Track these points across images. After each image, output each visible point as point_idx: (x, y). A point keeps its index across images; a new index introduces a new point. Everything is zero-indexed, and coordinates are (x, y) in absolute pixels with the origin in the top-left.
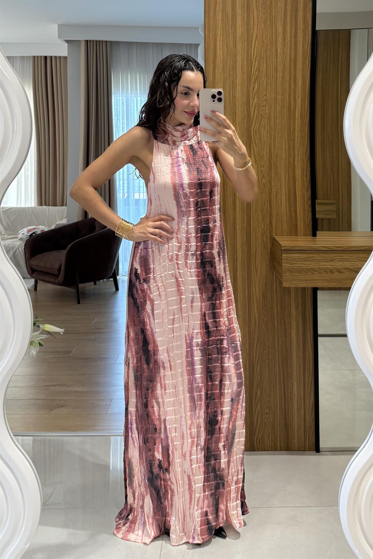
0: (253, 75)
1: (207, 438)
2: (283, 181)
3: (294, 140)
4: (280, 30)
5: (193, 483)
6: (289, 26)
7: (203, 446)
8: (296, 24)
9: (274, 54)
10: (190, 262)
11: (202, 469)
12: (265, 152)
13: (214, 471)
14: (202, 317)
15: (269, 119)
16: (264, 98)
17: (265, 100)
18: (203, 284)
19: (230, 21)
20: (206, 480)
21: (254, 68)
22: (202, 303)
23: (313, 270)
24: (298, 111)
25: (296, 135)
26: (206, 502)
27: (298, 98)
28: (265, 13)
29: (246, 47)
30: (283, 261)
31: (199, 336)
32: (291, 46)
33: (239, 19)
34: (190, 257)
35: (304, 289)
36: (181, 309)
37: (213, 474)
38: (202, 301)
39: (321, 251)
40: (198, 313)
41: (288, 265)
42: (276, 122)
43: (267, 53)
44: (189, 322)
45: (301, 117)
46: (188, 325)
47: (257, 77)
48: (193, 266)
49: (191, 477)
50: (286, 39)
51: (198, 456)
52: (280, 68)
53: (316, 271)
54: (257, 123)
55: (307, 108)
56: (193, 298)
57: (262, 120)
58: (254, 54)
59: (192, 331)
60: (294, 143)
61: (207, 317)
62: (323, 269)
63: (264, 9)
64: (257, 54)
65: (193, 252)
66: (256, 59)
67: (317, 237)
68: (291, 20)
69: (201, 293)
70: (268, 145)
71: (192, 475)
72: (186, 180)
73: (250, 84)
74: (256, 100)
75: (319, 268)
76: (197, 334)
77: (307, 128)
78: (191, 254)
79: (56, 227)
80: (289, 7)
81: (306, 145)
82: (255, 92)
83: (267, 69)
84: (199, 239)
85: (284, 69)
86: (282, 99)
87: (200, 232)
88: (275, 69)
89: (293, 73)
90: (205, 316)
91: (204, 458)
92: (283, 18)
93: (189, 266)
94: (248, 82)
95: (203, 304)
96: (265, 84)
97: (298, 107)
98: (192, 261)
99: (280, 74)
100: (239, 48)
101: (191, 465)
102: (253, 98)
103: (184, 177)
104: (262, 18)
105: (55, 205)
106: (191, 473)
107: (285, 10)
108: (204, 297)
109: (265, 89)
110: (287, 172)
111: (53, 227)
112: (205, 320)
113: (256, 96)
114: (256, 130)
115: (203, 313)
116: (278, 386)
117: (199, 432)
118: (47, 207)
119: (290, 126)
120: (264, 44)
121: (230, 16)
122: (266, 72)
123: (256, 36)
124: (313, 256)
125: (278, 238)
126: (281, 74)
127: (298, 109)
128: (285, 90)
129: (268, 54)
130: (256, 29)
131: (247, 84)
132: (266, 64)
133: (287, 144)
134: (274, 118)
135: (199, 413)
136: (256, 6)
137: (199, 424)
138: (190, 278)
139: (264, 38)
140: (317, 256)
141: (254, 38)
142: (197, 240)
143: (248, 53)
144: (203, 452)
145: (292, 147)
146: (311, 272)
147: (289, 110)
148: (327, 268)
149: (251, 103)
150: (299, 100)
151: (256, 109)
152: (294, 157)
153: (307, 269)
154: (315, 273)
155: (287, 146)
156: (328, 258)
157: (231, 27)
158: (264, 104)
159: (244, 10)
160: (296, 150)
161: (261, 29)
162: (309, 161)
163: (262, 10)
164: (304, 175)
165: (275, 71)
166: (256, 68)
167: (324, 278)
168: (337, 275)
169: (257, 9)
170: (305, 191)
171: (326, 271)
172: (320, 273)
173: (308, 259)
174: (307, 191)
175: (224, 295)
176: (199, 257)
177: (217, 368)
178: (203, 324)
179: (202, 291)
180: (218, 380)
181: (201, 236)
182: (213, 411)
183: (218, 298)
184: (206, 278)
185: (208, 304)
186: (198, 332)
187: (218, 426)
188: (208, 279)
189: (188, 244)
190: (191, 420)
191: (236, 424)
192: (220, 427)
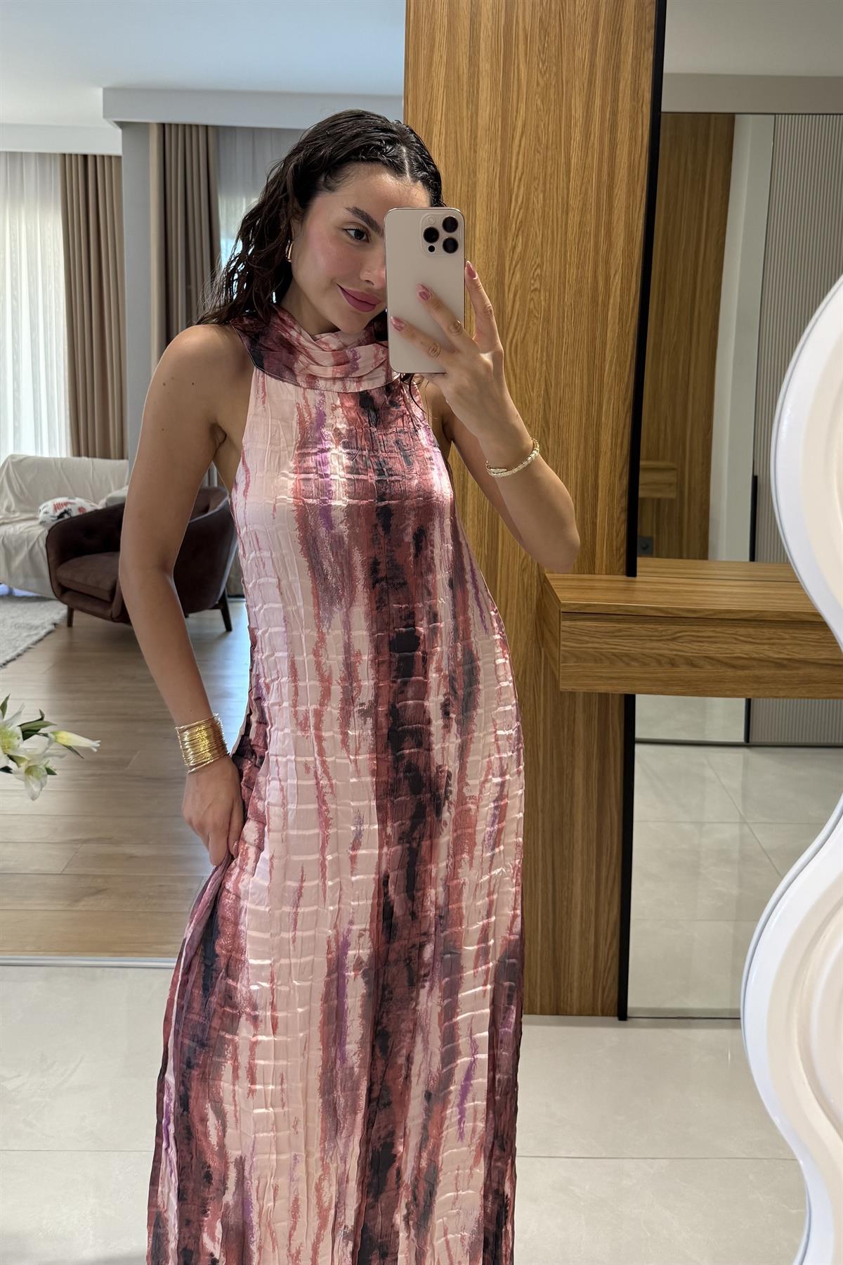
0: (513, 217)
1: (364, 1205)
2: (573, 455)
3: (602, 369)
4: (578, 113)
6: (598, 102)
7: (350, 1227)
8: (615, 100)
9: (563, 169)
10: (358, 733)
12: (534, 395)
14: (379, 886)
15: (547, 320)
16: (536, 274)
17: (540, 276)
18: (390, 795)
21: (516, 201)
22: (381, 847)
23: (627, 658)
24: (614, 302)
25: (608, 359)
27: (615, 275)
28: (545, 73)
29: (498, 152)
30: (563, 635)
31: (366, 940)
32: (601, 153)
33: (485, 85)
34: (358, 720)
36: (323, 865)
39: (648, 618)
40: (370, 877)
41: (574, 645)
42: (563, 327)
43: (546, 167)
44: (342, 901)
45: (620, 317)
46: (339, 912)
47: (521, 222)
48: (366, 746)
50: (592, 136)
51: (335, 1255)
52: (574, 203)
53: (635, 660)
54: (518, 328)
55: (636, 299)
56: (358, 834)
57: (531, 323)
58: (517, 168)
59: (347, 928)
60: (602, 376)
61: (391, 888)
62: (651, 657)
63: (543, 64)
64: (523, 168)
65: (367, 707)
66: (520, 180)
67: (638, 578)
68: (604, 89)
69: (382, 822)
70: (543, 379)
72: (341, 499)
73: (506, 244)
74: (518, 276)
75: (643, 655)
76: (361, 935)
77: (631, 343)
78: (361, 711)
81: (626, 379)
82: (516, 257)
83: (544, 205)
84: (384, 668)
85: (584, 205)
86: (577, 276)
87: (386, 649)
88: (563, 205)
89: (604, 218)
90: (386, 884)
91: (351, 1260)
92: (585, 86)
93: (353, 747)
94: (500, 235)
95: (385, 850)
96: (539, 239)
97: (615, 296)
98: (362, 731)
99: (574, 218)
100: (483, 153)
102: (511, 273)
103: (333, 489)
104: (538, 84)
107: (592, 66)
108: (389, 830)
109: (540, 251)
110: (583, 439)
112: (386, 894)
113: (519, 266)
115: (382, 876)
117: (340, 1195)
118: (90, 459)
119: (594, 338)
120: (540, 145)
122: (544, 212)
123: (524, 126)
124: (630, 628)
125: (553, 581)
126: (577, 219)
129: (549, 169)
130: (522, 111)
131: (500, 240)
132: (544, 192)
133: (585, 377)
134: (558, 318)
135: (347, 1144)
136: (526, 54)
137: (344, 1171)
138: (356, 780)
139: (540, 131)
140: (637, 628)
141: (519, 131)
142: (378, 671)
143: (502, 165)
144: (351, 1244)
145: (596, 383)
146: (624, 662)
147: (594, 301)
148: (661, 655)
149: (507, 282)
150: (617, 277)
151: (517, 298)
152: (600, 406)
153: (614, 654)
154: (633, 663)
155: (585, 382)
156: (664, 633)
157: (468, 102)
158: (537, 285)
159: (498, 60)
160: (606, 389)
161: (535, 109)
162: (630, 415)
163: (538, 65)
164: (616, 444)
165: (563, 211)
166: (519, 202)
167: (655, 675)
168: (683, 671)
169: (528, 63)
170: (617, 478)
171: (659, 660)
172: (645, 664)
173: (617, 634)
174: (620, 478)
175: (446, 824)
176: (382, 720)
177: (403, 1021)
178: (379, 905)
179: (387, 813)
180: (404, 1052)
181: (391, 662)
182: (383, 1133)
183: (428, 833)
184: (400, 780)
185: (399, 852)
186: (365, 930)
187: (394, 1171)
188: (407, 781)
189: (351, 684)
190: (323, 1165)
191: (440, 1158)
192: (399, 1173)
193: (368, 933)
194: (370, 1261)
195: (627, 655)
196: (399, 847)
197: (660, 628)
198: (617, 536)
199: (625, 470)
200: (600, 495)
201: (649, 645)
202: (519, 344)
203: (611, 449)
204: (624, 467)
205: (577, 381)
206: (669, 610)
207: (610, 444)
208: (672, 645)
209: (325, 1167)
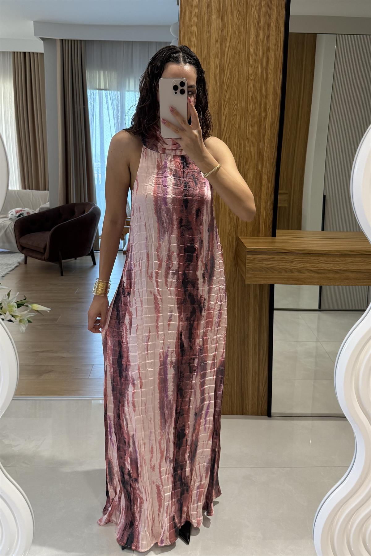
0: (225, 83)
1: (175, 451)
3: (263, 150)
4: (253, 36)
5: (162, 493)
7: (171, 458)
8: (269, 31)
10: (171, 280)
11: (171, 479)
13: (180, 480)
14: (178, 335)
15: (240, 128)
16: (235, 108)
17: (237, 109)
18: (183, 304)
19: (205, 26)
20: (174, 488)
22: (179, 322)
23: (273, 270)
24: (268, 121)
25: (266, 145)
26: (173, 508)
27: (269, 109)
30: (247, 261)
31: (174, 354)
32: (263, 54)
33: (214, 24)
34: (171, 275)
36: (157, 327)
37: (179, 482)
38: (180, 319)
39: (281, 253)
40: (173, 333)
42: (247, 132)
44: (165, 340)
45: (271, 128)
46: (164, 343)
47: (228, 85)
48: (174, 285)
49: (161, 487)
50: (259, 47)
51: (167, 468)
52: (251, 77)
53: (276, 270)
54: (227, 132)
55: (277, 119)
56: (171, 316)
57: (233, 130)
58: (227, 61)
59: (167, 349)
60: (263, 152)
61: (183, 337)
62: (282, 269)
64: (229, 61)
65: (174, 271)
67: (276, 237)
69: (180, 313)
71: (161, 485)
72: (170, 195)
75: (280, 268)
76: (172, 353)
77: (276, 138)
78: (172, 272)
80: (263, 13)
81: (273, 154)
83: (239, 78)
84: (181, 258)
85: (256, 77)
86: (253, 109)
87: (183, 251)
88: (246, 78)
89: (264, 83)
90: (181, 335)
91: (172, 470)
92: (256, 24)
93: (169, 285)
95: (181, 323)
96: (237, 93)
97: (269, 118)
98: (172, 280)
101: (161, 476)
103: (168, 191)
104: (236, 24)
106: (160, 483)
107: (259, 16)
108: (182, 316)
109: (237, 98)
110: (255, 179)
112: (181, 339)
113: (227, 106)
115: (180, 332)
116: (236, 362)
117: (168, 446)
119: (260, 137)
121: (206, 21)
122: (238, 81)
124: (273, 257)
125: (242, 239)
126: (252, 84)
127: (269, 119)
128: (256, 100)
129: (240, 61)
130: (229, 36)
132: (239, 72)
133: (256, 153)
135: (169, 428)
136: (231, 11)
137: (168, 438)
138: (170, 297)
139: (237, 44)
140: (277, 257)
142: (179, 259)
144: (172, 464)
145: (261, 156)
146: (271, 271)
147: (260, 120)
148: (287, 268)
149: (222, 112)
151: (227, 119)
152: (262, 166)
153: (267, 268)
154: (275, 272)
155: (256, 156)
156: (288, 259)
157: (206, 33)
158: (235, 113)
160: (265, 158)
162: (275, 169)
165: (246, 80)
166: (228, 76)
167: (284, 276)
168: (296, 275)
169: (232, 15)
170: (269, 196)
171: (286, 270)
172: (280, 272)
173: (269, 260)
174: (270, 196)
175: (203, 317)
176: (180, 276)
177: (188, 385)
178: (178, 342)
179: (181, 310)
180: (188, 396)
181: (184, 256)
182: (181, 425)
183: (197, 319)
184: (186, 298)
185: (186, 324)
186: (173, 351)
187: (185, 439)
188: (189, 300)
189: (170, 263)
190: (161, 435)
191: (199, 437)
192: (187, 440)
193: (174, 352)
194: (178, 471)
195: (272, 268)
196: (186, 322)
197: (286, 257)
198: (269, 220)
199: (273, 193)
200: (262, 204)
201: (281, 264)
202: (228, 139)
203: (267, 184)
204: (272, 192)
205: (253, 155)
206: (291, 250)
207: (266, 182)
208: (292, 264)
209: (162, 436)
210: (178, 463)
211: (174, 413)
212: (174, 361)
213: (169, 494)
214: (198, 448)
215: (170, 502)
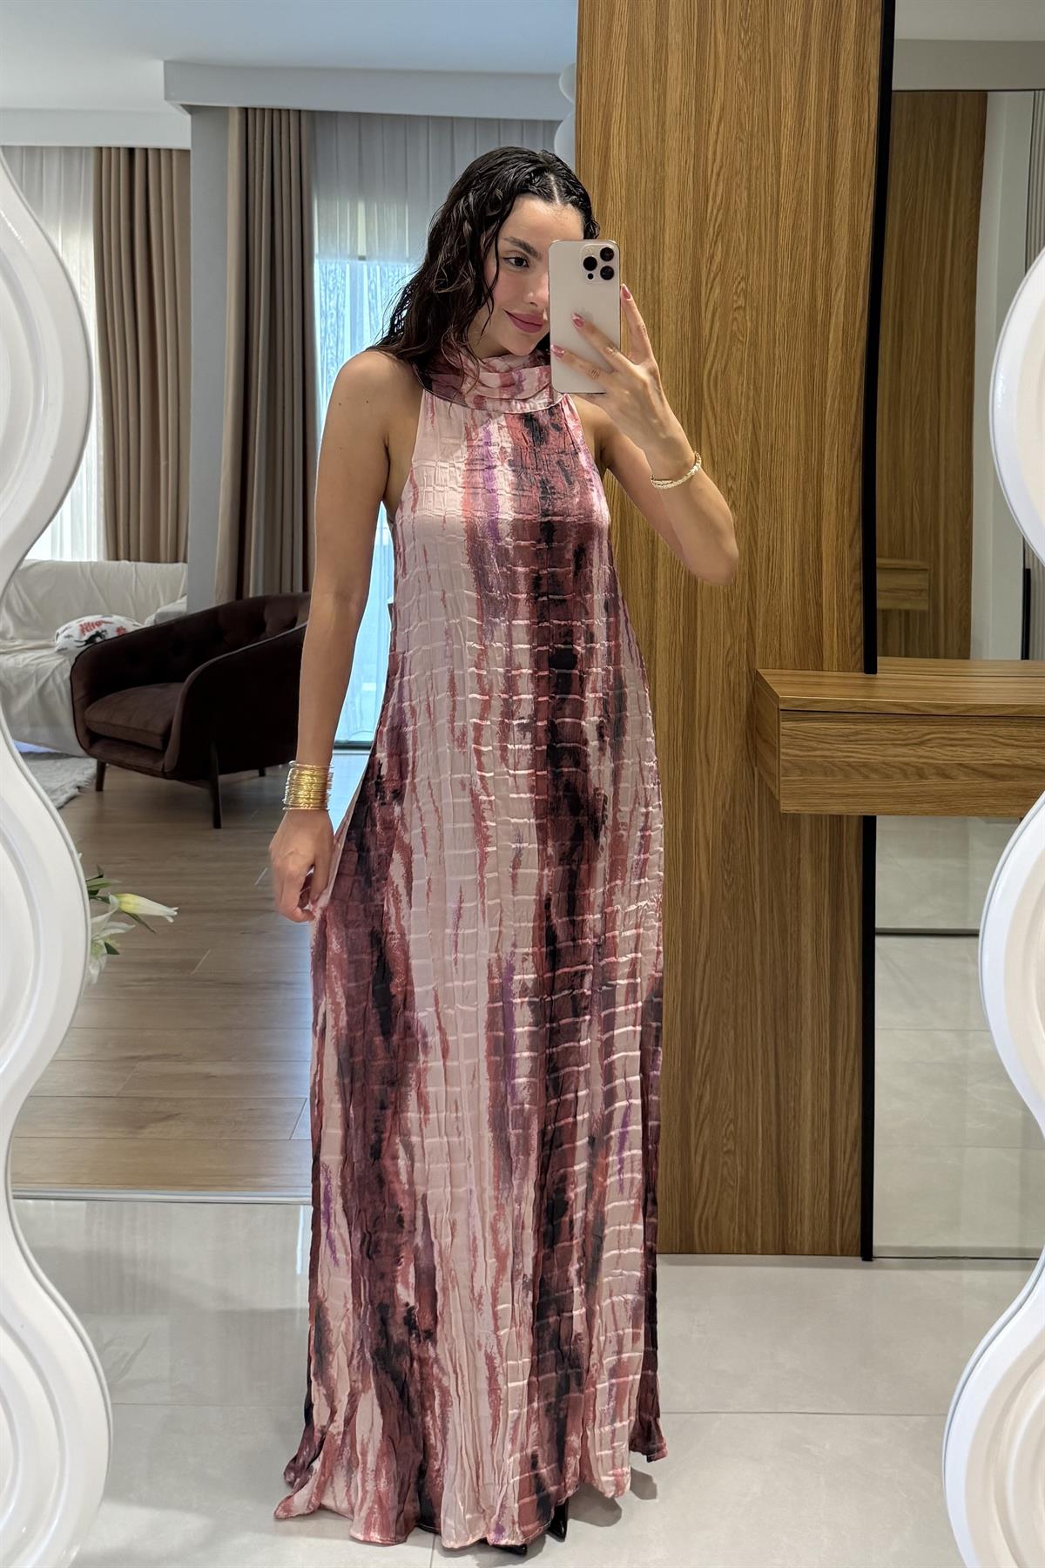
0: (710, 220)
1: (541, 1255)
2: (789, 517)
3: (823, 405)
4: (789, 92)
5: (501, 1379)
6: (814, 81)
7: (529, 1277)
8: (835, 76)
9: (771, 162)
10: (517, 746)
11: (527, 1340)
12: (739, 439)
13: (555, 1344)
14: (541, 908)
15: (754, 345)
16: (740, 288)
17: (745, 292)
18: (551, 814)
19: (651, 64)
20: (537, 1368)
21: (714, 201)
22: (542, 869)
23: (865, 769)
24: (837, 322)
25: (830, 392)
26: (534, 1428)
27: (837, 289)
28: (748, 45)
29: (692, 140)
30: (783, 740)
31: (529, 964)
32: (819, 141)
33: (675, 60)
34: (516, 734)
35: (837, 819)
36: (482, 885)
37: (553, 1352)
38: (545, 861)
39: (891, 716)
40: (529, 899)
41: (798, 753)
42: (774, 355)
43: (751, 159)
44: (504, 923)
45: (845, 339)
46: (500, 932)
47: (720, 225)
48: (525, 761)
49: (497, 1362)
50: (807, 121)
51: (516, 1305)
52: (787, 202)
53: (875, 770)
54: (719, 354)
55: (862, 317)
56: (519, 852)
57: (734, 349)
58: (714, 160)
59: (510, 949)
60: (822, 414)
61: (553, 910)
62: (894, 767)
63: (746, 33)
64: (722, 161)
65: (525, 721)
66: (718, 175)
67: (878, 675)
68: (821, 63)
69: (542, 841)
70: (749, 419)
71: (497, 1355)
72: (507, 512)
73: (702, 246)
74: (717, 291)
75: (884, 763)
76: (524, 960)
77: (858, 372)
78: (519, 725)
79: (159, 622)
80: (815, 30)
81: (853, 419)
82: (714, 268)
83: (749, 206)
84: (543, 683)
85: (799, 204)
86: (791, 290)
87: (546, 664)
88: (772, 203)
89: (823, 218)
90: (548, 906)
91: (531, 1311)
92: (798, 58)
93: (511, 761)
94: (695, 241)
95: (546, 871)
96: (744, 246)
97: (838, 314)
98: (522, 746)
99: (786, 221)
100: (673, 141)
101: (497, 1329)
102: (709, 286)
103: (500, 503)
104: (739, 58)
105: (154, 558)
106: (495, 1350)
107: (806, 35)
108: (550, 851)
109: (745, 260)
110: (801, 495)
111: (148, 622)
112: (549, 918)
113: (718, 279)
114: (716, 377)
115: (544, 898)
117: (517, 1240)
118: (133, 563)
119: (812, 367)
120: (743, 133)
121: (651, 50)
122: (748, 214)
123: (723, 109)
124: (868, 730)
125: (769, 676)
126: (790, 222)
127: (837, 319)
128: (800, 265)
129: (755, 161)
130: (720, 91)
131: (695, 247)
132: (749, 189)
133: (802, 416)
134: (768, 343)
135: (521, 1187)
136: (725, 23)
137: (520, 1217)
138: (514, 796)
139: (743, 116)
140: (878, 730)
141: (716, 115)
142: (537, 686)
143: (697, 157)
144: (531, 1295)
145: (815, 424)
146: (861, 774)
147: (812, 320)
148: (907, 764)
149: (704, 298)
150: (839, 294)
151: (717, 318)
152: (821, 453)
153: (850, 764)
154: (873, 775)
155: (802, 424)
156: (910, 735)
157: (654, 81)
158: (741, 302)
159: (691, 34)
160: (828, 432)
161: (735, 89)
162: (859, 464)
163: (740, 36)
164: (843, 502)
165: (772, 212)
166: (718, 202)
167: (898, 790)
168: (933, 783)
169: (727, 33)
170: (847, 545)
171: (903, 770)
172: (888, 777)
173: (852, 738)
174: (850, 546)
175: (603, 847)
176: (541, 735)
177: (571, 1053)
178: (541, 929)
179: (547, 833)
180: (573, 1087)
181: (550, 678)
182: (557, 1177)
183: (586, 856)
184: (559, 798)
185: (561, 873)
186: (528, 954)
187: (567, 1219)
188: (566, 801)
189: (511, 697)
190: (497, 1205)
191: (606, 1209)
192: (571, 1222)
193: (531, 957)
194: (548, 1317)
195: (863, 765)
196: (560, 868)
197: (905, 729)
198: (851, 620)
199: (857, 535)
200: (824, 568)
201: (892, 751)
203: (837, 508)
205: (793, 423)
206: (917, 707)
207: (834, 502)
208: (921, 752)
209: (500, 1207)
210: (548, 1293)
211: (535, 1142)
212: (530, 985)
213: (521, 1383)
214: (606, 1244)
215: (525, 1410)
